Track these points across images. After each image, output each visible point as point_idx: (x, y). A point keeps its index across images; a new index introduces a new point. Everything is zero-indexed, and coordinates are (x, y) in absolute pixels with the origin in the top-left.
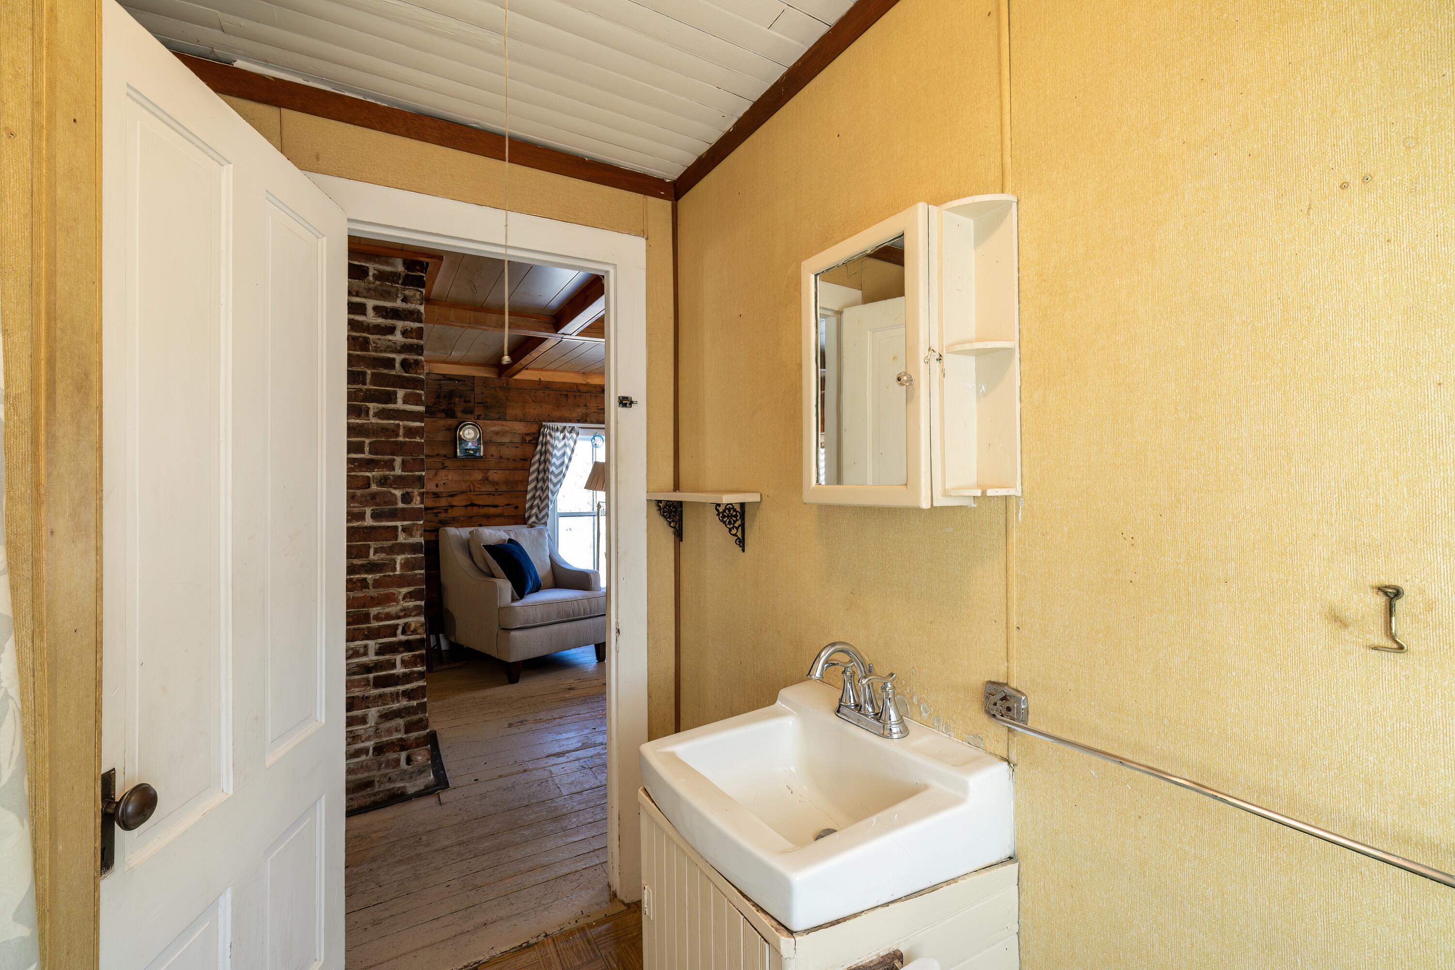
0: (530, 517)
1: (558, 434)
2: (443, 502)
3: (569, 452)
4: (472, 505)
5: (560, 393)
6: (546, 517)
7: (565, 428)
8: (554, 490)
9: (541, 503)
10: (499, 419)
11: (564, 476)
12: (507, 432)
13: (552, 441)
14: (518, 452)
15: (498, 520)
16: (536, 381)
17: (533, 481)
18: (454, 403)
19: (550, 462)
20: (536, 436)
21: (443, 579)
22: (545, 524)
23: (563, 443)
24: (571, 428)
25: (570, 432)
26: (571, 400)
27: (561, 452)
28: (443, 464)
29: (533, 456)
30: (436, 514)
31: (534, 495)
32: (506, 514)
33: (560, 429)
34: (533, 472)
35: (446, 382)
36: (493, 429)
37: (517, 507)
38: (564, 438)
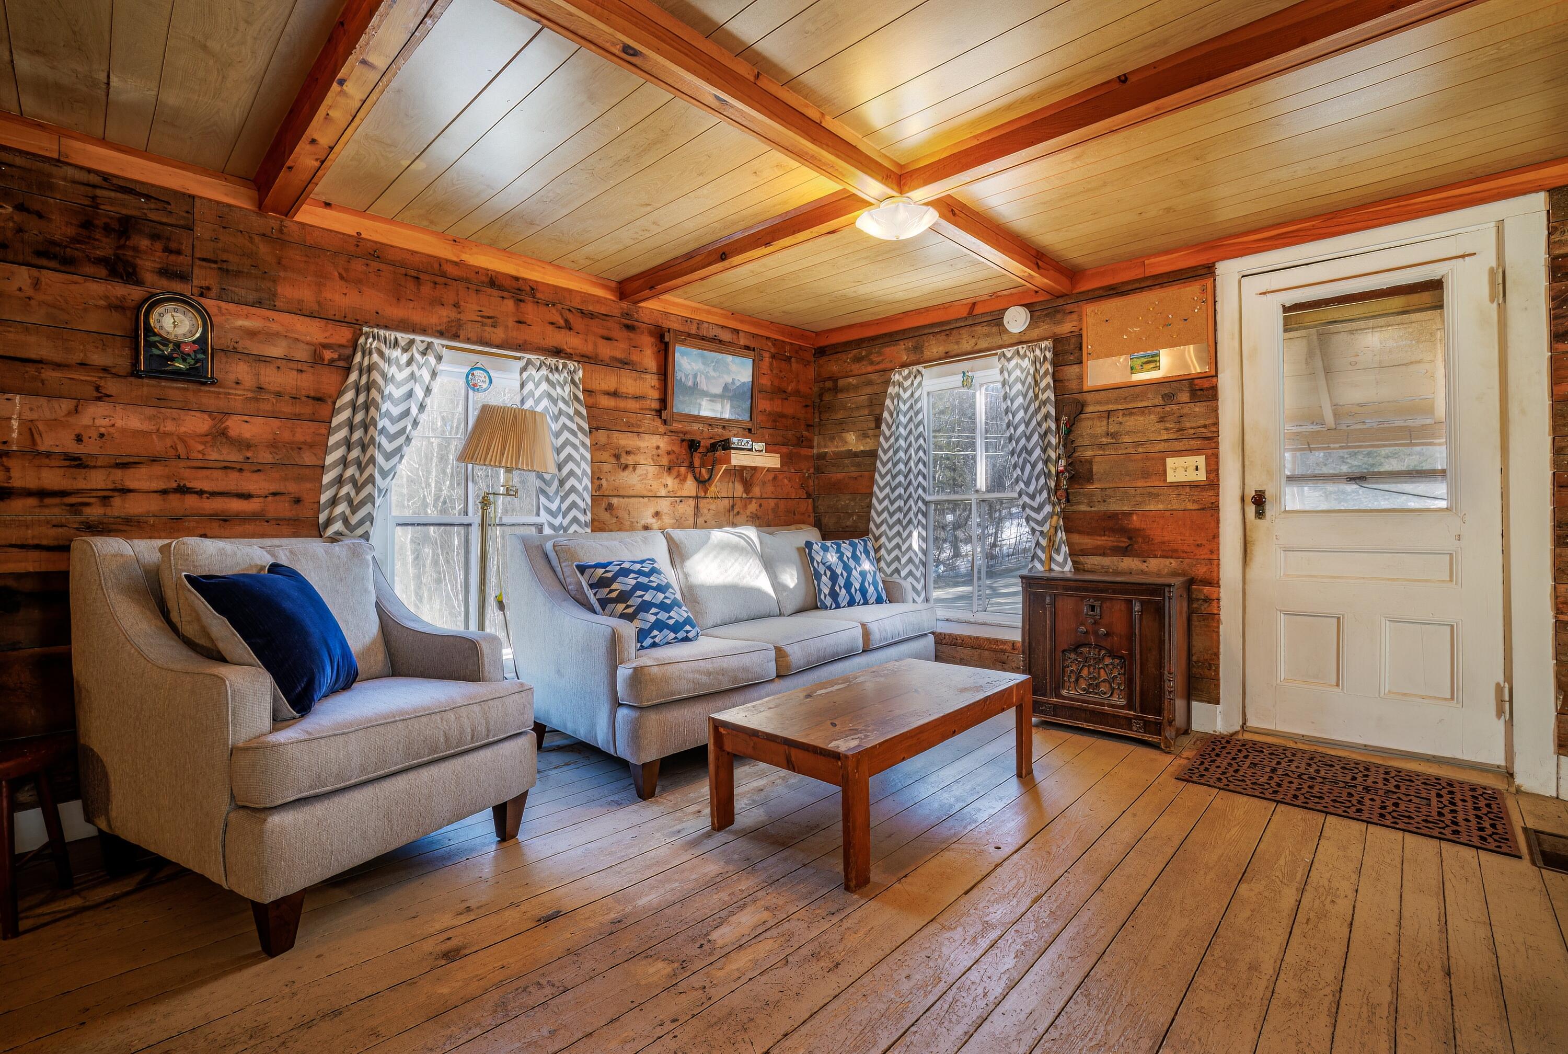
0: (329, 522)
1: (396, 353)
2: (97, 480)
3: (419, 392)
4: (182, 490)
5: (403, 271)
6: (368, 523)
7: (412, 342)
8: (387, 466)
9: (357, 494)
10: (258, 303)
11: (408, 440)
12: (277, 334)
13: (381, 363)
14: (306, 382)
15: (249, 528)
16: (349, 235)
17: (337, 445)
18: (136, 249)
19: (378, 408)
20: (348, 351)
21: (78, 667)
22: (366, 536)
23: (407, 372)
24: (425, 345)
25: (424, 353)
26: (426, 289)
27: (404, 390)
28: (97, 388)
29: (340, 394)
30: (75, 509)
31: (341, 476)
32: (271, 513)
33: (402, 343)
34: (339, 427)
35: (113, 194)
36: (240, 323)
37: (298, 501)
38: (410, 362)
